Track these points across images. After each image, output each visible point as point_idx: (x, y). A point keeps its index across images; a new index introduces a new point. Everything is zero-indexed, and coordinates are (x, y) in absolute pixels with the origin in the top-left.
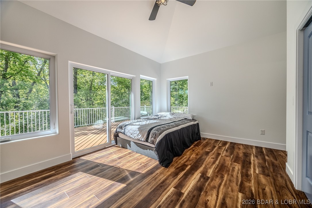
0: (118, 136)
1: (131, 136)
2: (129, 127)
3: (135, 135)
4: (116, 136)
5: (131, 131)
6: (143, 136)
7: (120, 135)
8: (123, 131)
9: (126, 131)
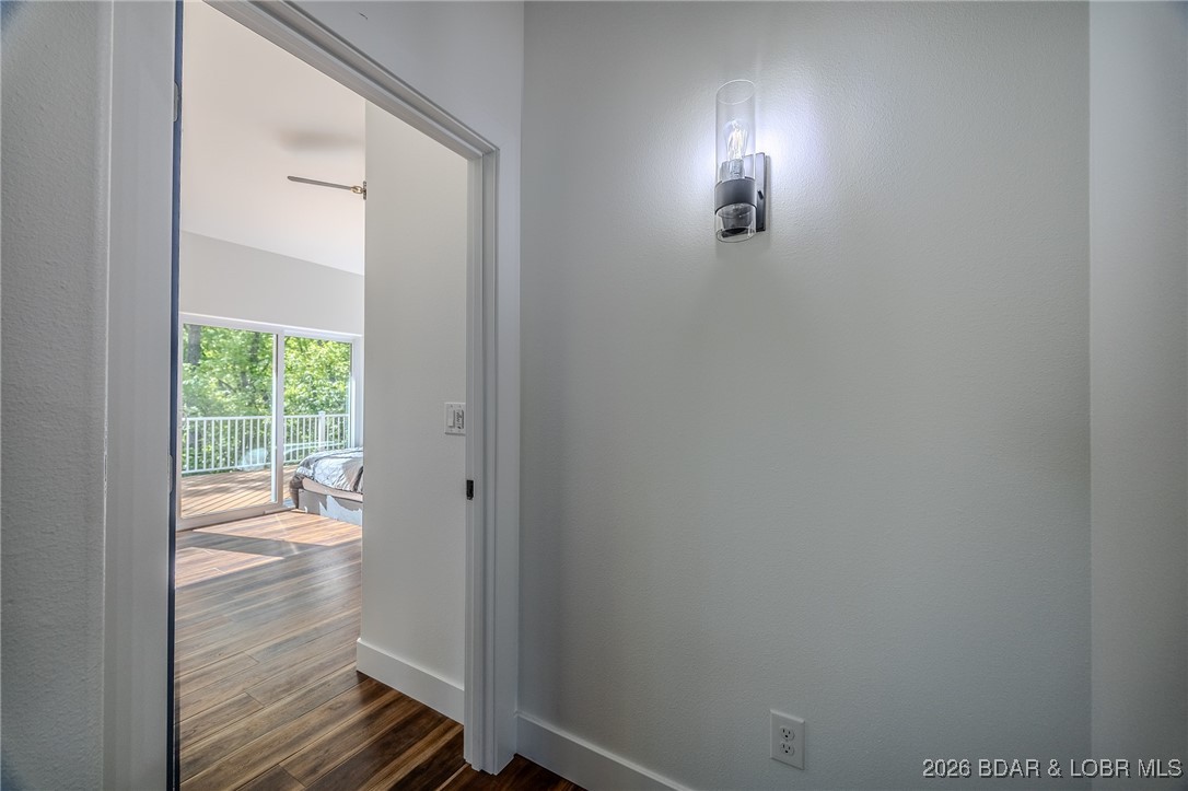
0: (302, 488)
1: (327, 482)
2: (324, 464)
3: (334, 479)
4: (297, 486)
5: (327, 472)
6: (349, 479)
7: (306, 483)
8: (311, 471)
9: (318, 471)
